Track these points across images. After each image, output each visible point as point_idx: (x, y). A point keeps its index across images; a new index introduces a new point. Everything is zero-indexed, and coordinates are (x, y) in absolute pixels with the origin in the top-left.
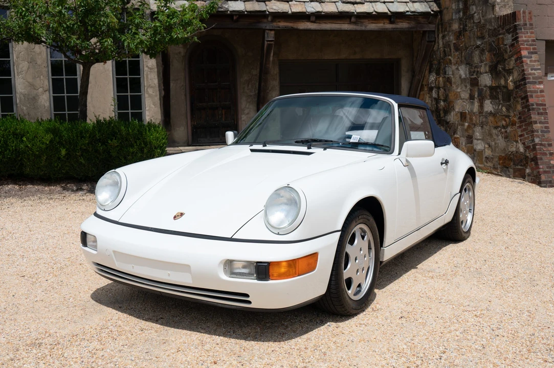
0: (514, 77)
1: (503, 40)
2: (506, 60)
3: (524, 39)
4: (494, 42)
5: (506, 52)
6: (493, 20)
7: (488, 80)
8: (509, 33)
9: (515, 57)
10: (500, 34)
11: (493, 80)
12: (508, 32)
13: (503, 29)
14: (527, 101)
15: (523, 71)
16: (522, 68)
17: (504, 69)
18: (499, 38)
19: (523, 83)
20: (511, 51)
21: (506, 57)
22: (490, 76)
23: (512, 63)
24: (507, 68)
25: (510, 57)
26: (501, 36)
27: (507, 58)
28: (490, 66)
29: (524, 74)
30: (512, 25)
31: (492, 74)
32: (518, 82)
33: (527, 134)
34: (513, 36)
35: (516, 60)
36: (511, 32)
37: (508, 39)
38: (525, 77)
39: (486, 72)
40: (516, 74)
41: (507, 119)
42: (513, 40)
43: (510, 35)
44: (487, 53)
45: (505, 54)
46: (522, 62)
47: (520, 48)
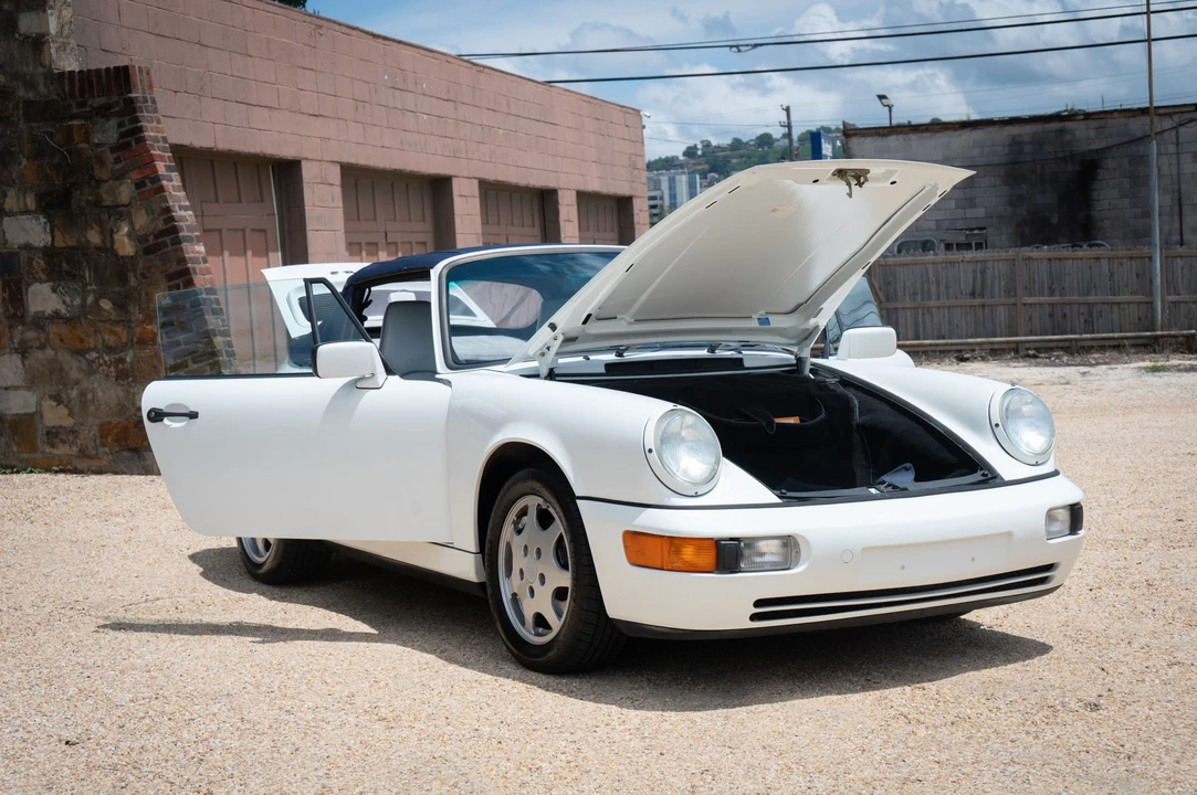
0: (137, 227)
1: (86, 132)
2: (99, 182)
3: (152, 134)
4: (51, 136)
5: (101, 162)
6: (42, 81)
7: (39, 229)
8: (107, 117)
9: (135, 175)
10: (72, 117)
11: (57, 233)
12: (104, 112)
13: (82, 104)
14: (190, 283)
15: (168, 210)
16: (163, 205)
17: (98, 203)
18: (70, 127)
19: (168, 239)
20: (117, 160)
21: (101, 173)
22: (43, 220)
23: (125, 192)
24: (107, 203)
25: (119, 176)
26: (76, 122)
27: (105, 178)
28: (40, 198)
29: (172, 219)
30: (115, 98)
31: (47, 216)
32: (151, 238)
33: (195, 363)
34: (120, 125)
35: (139, 185)
36: (114, 114)
37: (103, 131)
38: (175, 226)
39: (27, 212)
40: (141, 220)
41: (118, 329)
42: (123, 135)
43: (113, 122)
44: (24, 162)
45: (96, 167)
46: (161, 189)
47: (151, 155)
